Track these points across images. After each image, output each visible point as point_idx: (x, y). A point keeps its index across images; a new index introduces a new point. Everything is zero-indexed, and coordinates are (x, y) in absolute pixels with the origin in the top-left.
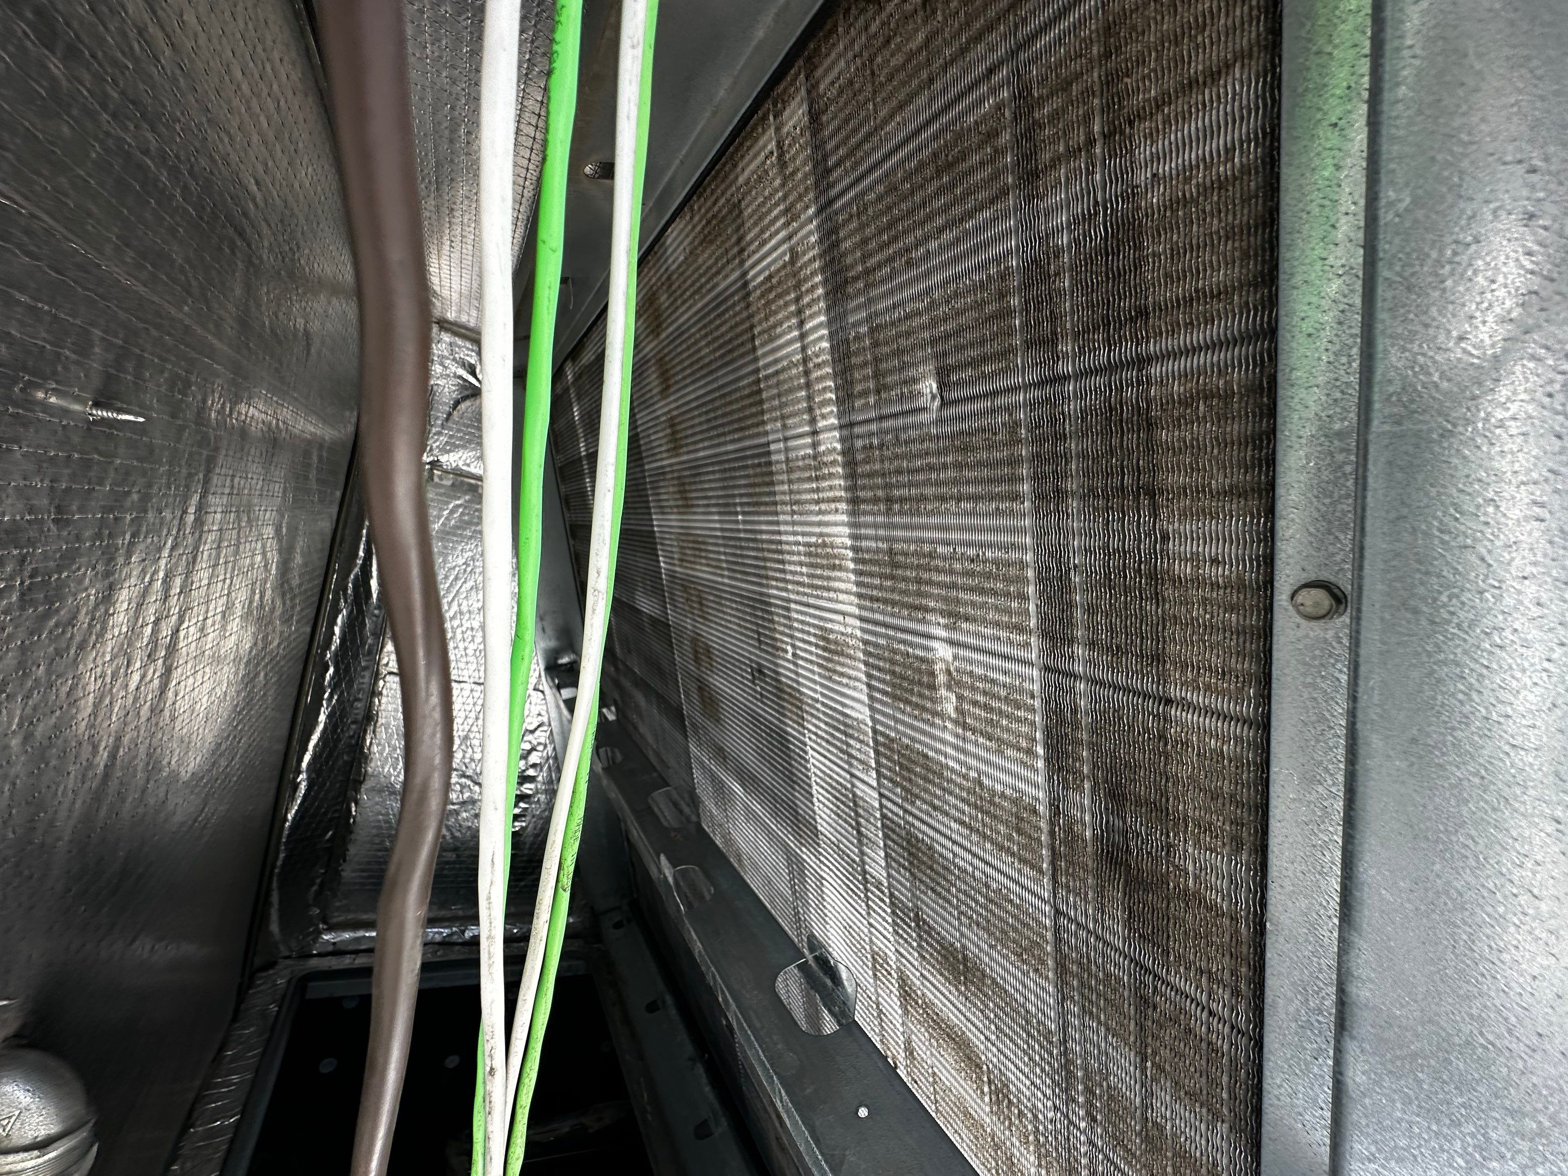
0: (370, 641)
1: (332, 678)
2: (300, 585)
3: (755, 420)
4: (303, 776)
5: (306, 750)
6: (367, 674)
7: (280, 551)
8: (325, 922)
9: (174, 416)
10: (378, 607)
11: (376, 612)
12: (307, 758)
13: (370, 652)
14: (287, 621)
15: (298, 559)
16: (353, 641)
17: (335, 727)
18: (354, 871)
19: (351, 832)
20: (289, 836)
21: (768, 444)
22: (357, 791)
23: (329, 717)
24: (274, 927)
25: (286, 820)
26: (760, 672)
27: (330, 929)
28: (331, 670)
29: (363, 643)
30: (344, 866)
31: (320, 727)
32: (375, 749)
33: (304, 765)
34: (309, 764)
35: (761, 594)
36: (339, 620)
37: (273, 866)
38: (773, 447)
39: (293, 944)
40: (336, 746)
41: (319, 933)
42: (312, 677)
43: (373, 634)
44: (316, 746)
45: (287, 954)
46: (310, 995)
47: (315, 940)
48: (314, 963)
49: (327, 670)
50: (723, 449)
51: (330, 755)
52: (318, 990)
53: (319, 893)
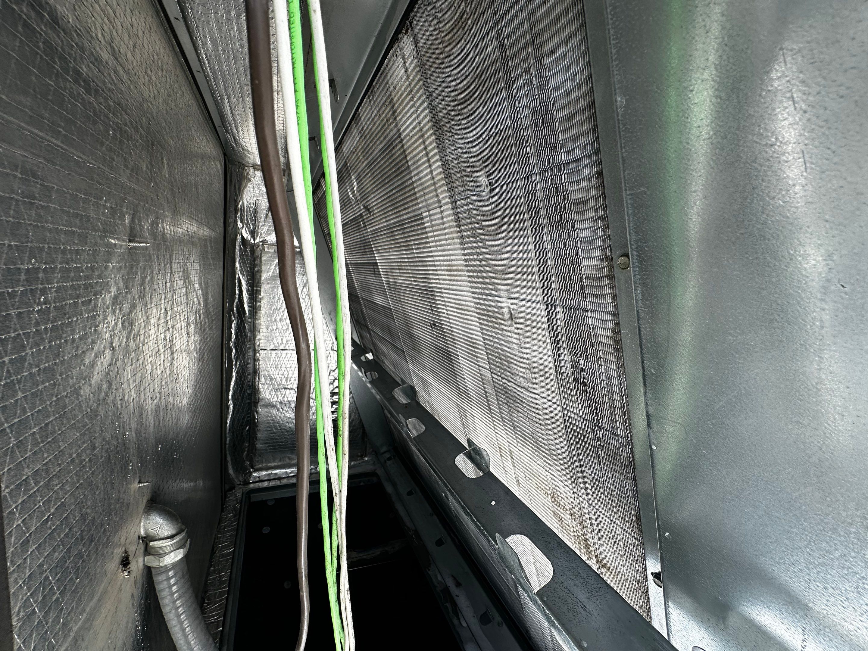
0: (249, 335)
1: (235, 355)
2: (213, 311)
3: (414, 203)
4: (231, 402)
5: (230, 390)
6: (250, 350)
7: (203, 295)
8: (253, 468)
9: (155, 240)
10: (250, 318)
11: (250, 320)
12: (231, 393)
13: (250, 340)
14: (211, 329)
15: (211, 299)
16: (241, 336)
17: (241, 377)
18: (262, 444)
19: (257, 426)
20: (230, 430)
21: (422, 214)
22: (256, 407)
23: (237, 373)
24: (231, 471)
25: (227, 423)
26: (434, 325)
27: (256, 470)
28: (234, 351)
29: (246, 336)
30: (257, 442)
31: (234, 379)
32: (260, 386)
33: (230, 397)
34: (232, 396)
35: (430, 287)
36: (233, 326)
37: (225, 444)
38: (424, 215)
39: (241, 478)
40: (243, 387)
41: (251, 473)
42: (225, 355)
43: (250, 331)
44: (234, 387)
45: (239, 483)
46: (253, 500)
47: (250, 476)
48: (252, 486)
49: (232, 351)
50: (402, 218)
51: (241, 391)
52: (255, 498)
53: (248, 455)
